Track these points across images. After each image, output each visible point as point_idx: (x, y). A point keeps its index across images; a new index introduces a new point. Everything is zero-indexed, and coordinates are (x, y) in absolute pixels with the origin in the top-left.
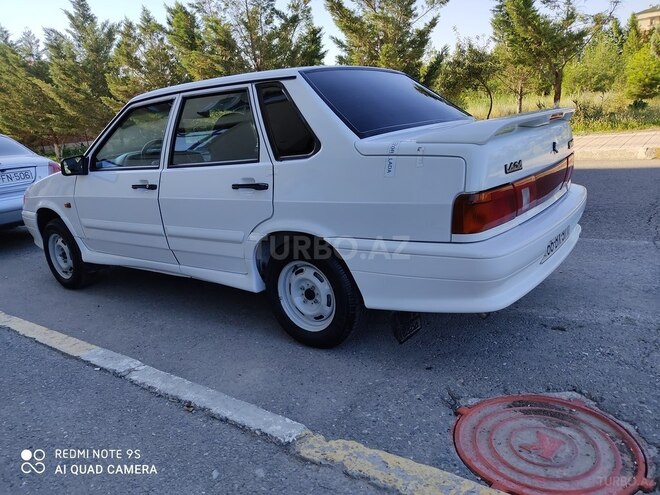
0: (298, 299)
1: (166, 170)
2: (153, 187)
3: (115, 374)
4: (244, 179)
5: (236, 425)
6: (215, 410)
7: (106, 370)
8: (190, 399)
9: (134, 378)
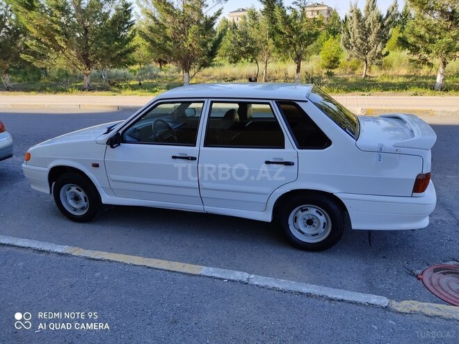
0: (301, 224)
1: (202, 148)
2: (193, 159)
3: (241, 282)
4: (274, 158)
5: (351, 302)
6: (330, 296)
7: (233, 281)
8: (308, 292)
9: (257, 283)
